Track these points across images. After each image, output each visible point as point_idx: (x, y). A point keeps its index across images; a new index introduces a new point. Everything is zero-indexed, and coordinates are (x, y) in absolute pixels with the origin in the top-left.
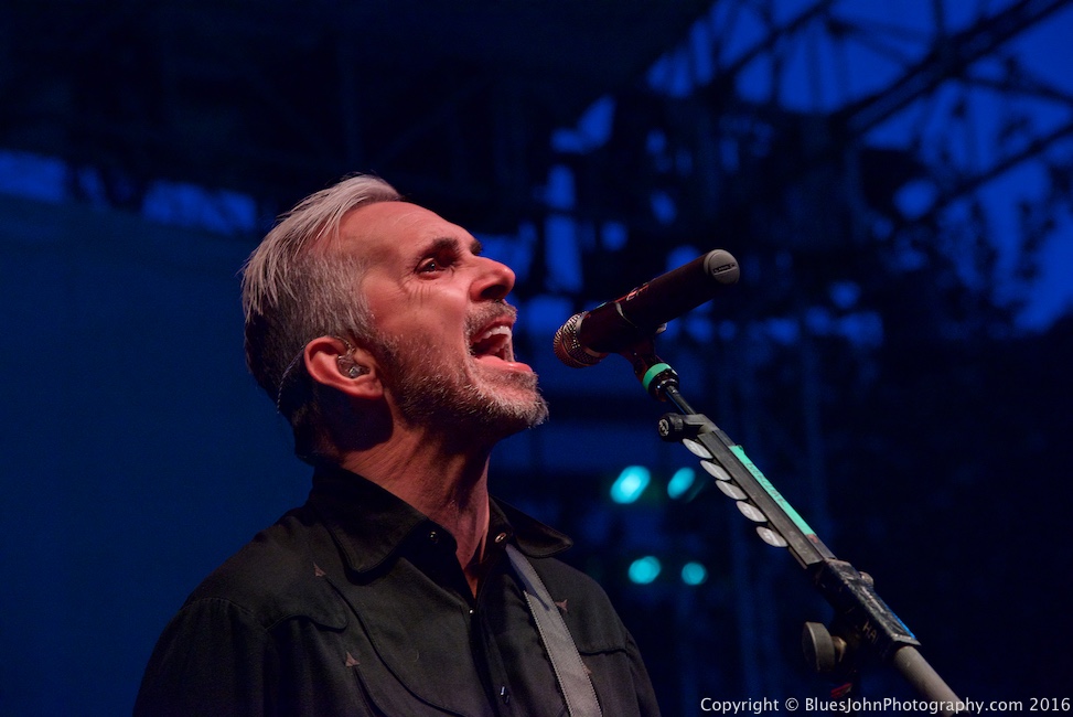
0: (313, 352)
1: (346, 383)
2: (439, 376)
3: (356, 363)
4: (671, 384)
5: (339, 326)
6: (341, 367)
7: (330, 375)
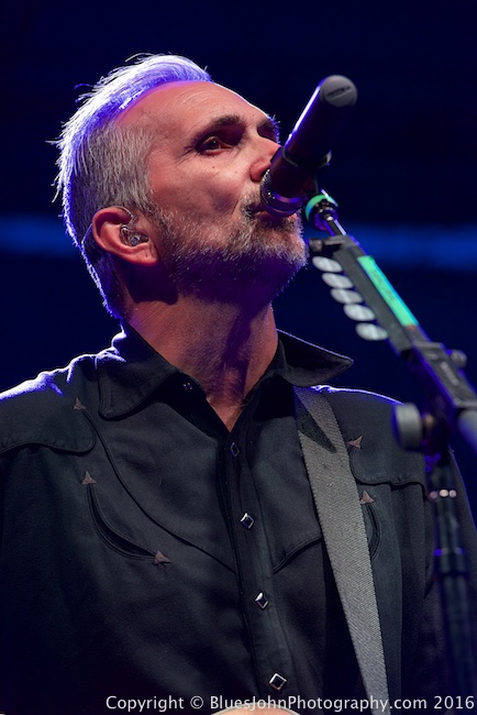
0: (100, 223)
1: (126, 251)
2: (206, 249)
3: (136, 232)
4: (329, 212)
5: (125, 198)
6: (124, 236)
7: (112, 244)
